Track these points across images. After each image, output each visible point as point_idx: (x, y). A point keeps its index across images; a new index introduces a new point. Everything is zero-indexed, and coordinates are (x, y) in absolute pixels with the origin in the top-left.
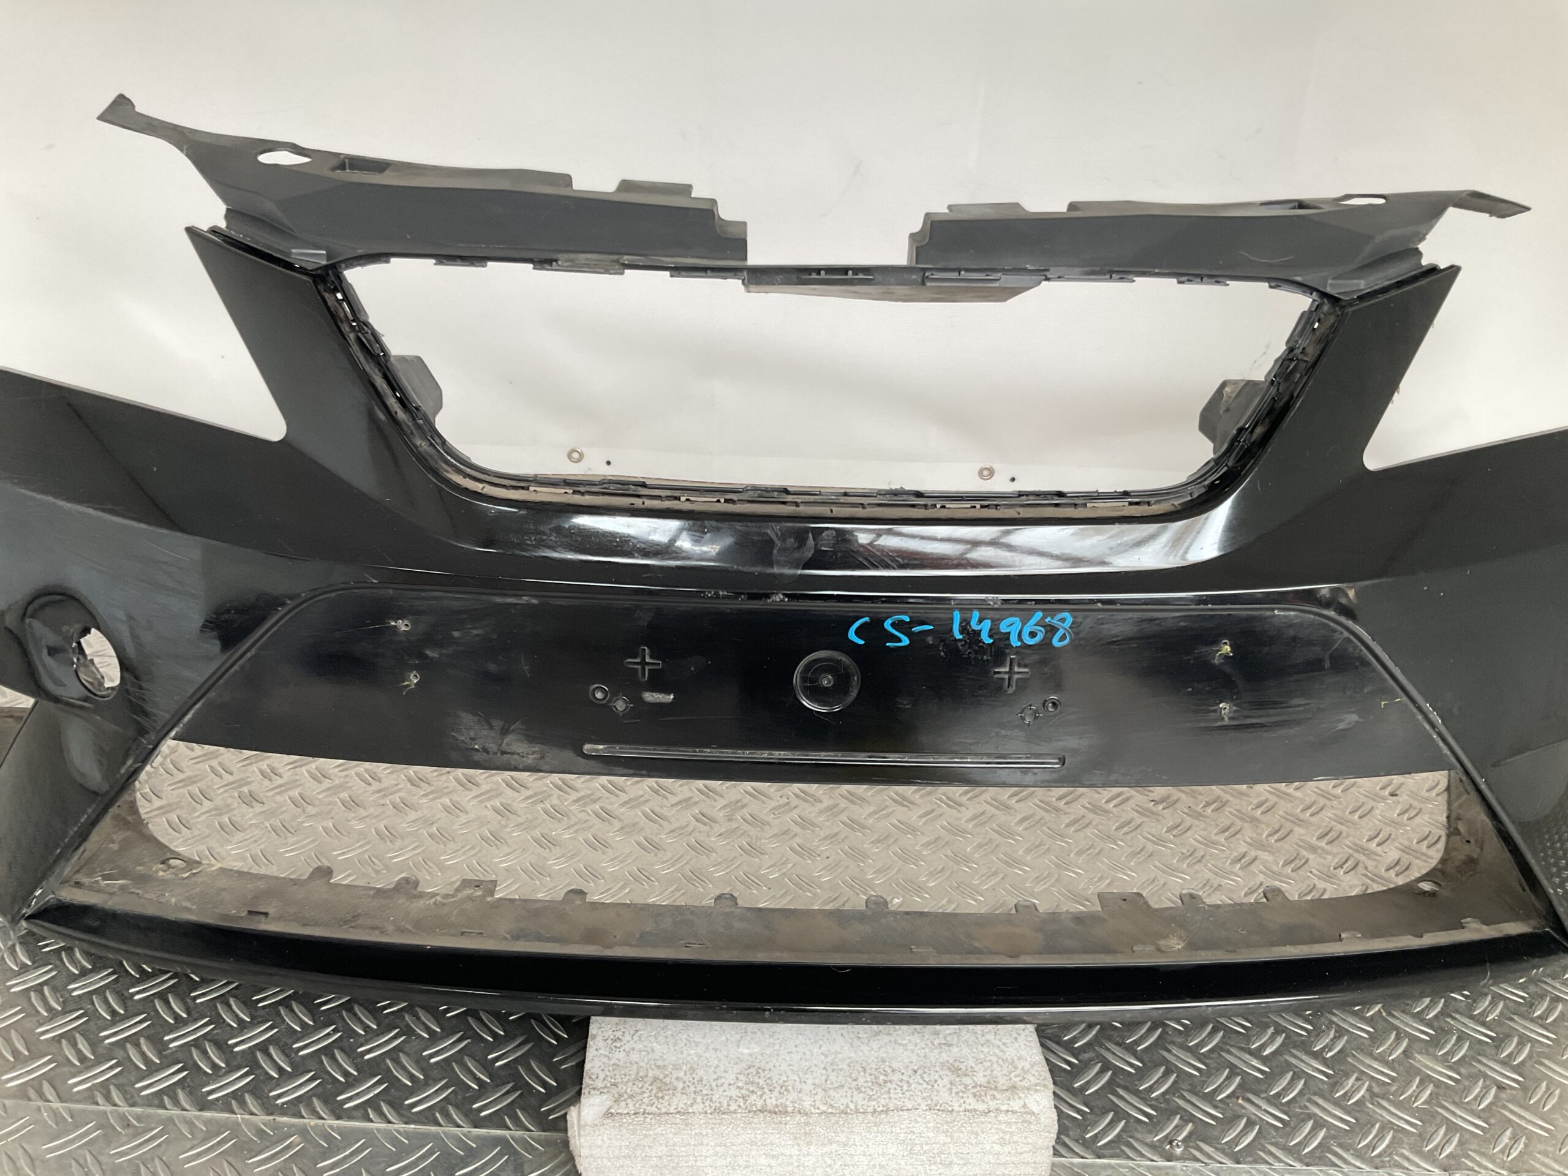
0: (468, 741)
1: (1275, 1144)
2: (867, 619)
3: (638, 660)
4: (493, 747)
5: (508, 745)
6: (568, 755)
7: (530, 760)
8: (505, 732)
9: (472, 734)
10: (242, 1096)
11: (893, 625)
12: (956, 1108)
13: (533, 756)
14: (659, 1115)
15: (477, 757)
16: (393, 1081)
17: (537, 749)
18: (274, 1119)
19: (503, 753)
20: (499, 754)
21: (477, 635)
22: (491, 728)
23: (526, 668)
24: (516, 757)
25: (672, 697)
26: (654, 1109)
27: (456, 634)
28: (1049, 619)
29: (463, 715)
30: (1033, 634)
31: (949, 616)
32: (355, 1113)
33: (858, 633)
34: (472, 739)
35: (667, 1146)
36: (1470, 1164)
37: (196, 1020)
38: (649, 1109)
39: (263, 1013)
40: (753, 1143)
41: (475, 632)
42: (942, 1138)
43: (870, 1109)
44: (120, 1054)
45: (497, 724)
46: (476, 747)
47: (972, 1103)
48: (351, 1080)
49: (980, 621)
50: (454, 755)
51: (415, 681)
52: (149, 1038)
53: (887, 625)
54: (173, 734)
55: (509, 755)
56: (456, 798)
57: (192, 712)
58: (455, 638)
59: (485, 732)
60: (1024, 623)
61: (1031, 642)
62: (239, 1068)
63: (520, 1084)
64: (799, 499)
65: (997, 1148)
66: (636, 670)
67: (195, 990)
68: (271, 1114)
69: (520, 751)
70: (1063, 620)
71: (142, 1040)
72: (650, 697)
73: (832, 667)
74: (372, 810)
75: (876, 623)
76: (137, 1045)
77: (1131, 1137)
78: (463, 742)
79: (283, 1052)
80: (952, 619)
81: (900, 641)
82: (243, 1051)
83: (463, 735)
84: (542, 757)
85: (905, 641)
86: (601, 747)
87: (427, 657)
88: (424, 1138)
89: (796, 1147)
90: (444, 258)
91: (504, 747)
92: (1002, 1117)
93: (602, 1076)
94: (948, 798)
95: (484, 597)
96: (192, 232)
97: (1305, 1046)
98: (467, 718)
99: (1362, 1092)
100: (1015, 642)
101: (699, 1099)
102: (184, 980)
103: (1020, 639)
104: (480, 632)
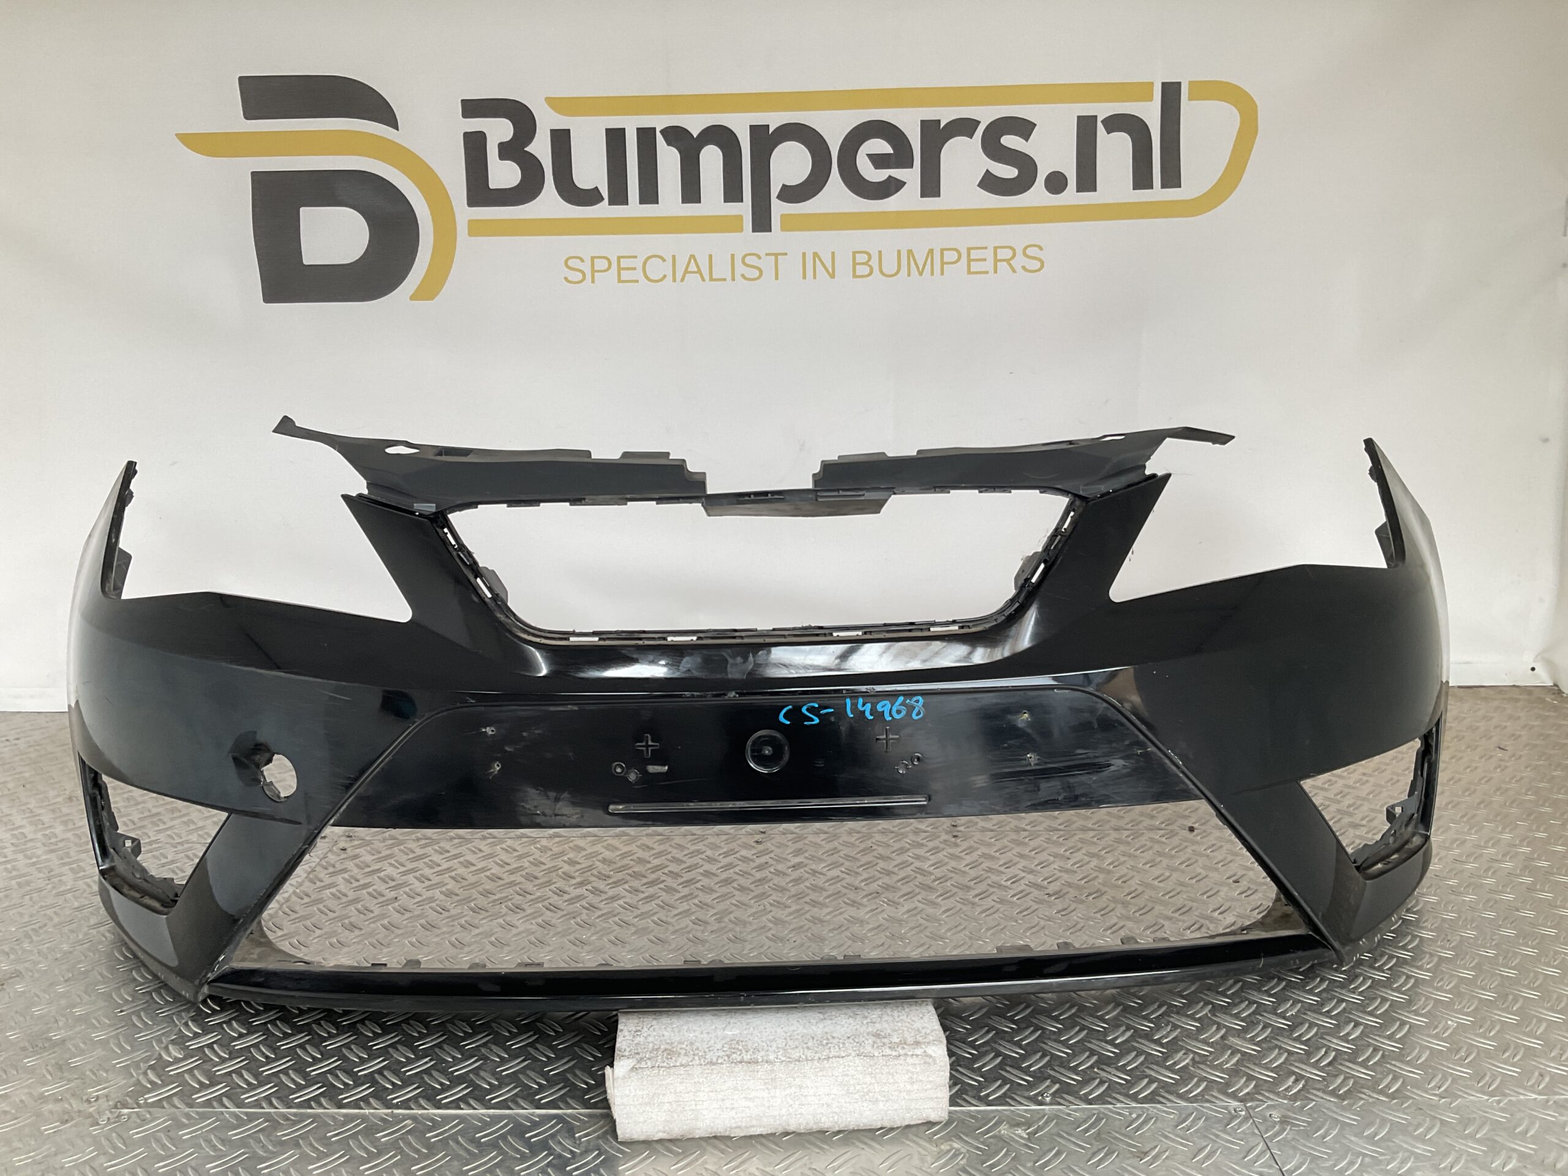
0: (532, 808)
1: (1120, 1093)
2: (790, 707)
3: (644, 744)
4: (548, 812)
5: (559, 809)
6: (600, 813)
7: (574, 819)
8: (557, 800)
9: (535, 803)
10: (368, 1099)
11: (808, 710)
12: (876, 1054)
13: (576, 816)
14: (669, 1068)
15: (539, 820)
16: (477, 1087)
17: (579, 811)
18: (392, 1112)
19: (556, 815)
20: (553, 816)
21: (539, 734)
22: (548, 798)
23: (571, 754)
24: (564, 817)
25: (667, 768)
26: (665, 1064)
27: (525, 734)
28: (909, 701)
29: (529, 789)
30: (899, 712)
31: (843, 702)
32: (450, 1105)
33: (786, 716)
34: (535, 807)
35: (675, 1093)
37: (328, 1059)
38: (662, 1065)
39: (374, 1052)
40: (736, 1089)
41: (537, 732)
42: (868, 1079)
43: (816, 1058)
44: (275, 1080)
45: (552, 794)
46: (538, 812)
47: (888, 1052)
48: (445, 1087)
49: (864, 705)
50: (523, 820)
51: (498, 769)
52: (295, 1070)
53: (804, 710)
54: (332, 821)
55: (560, 817)
56: (508, 919)
57: (347, 804)
58: (524, 737)
59: (544, 802)
60: (892, 706)
61: (897, 717)
62: (363, 1084)
63: (567, 1083)
64: (743, 634)
65: (909, 1087)
66: (642, 751)
67: (325, 1041)
68: (390, 1109)
69: (565, 812)
70: (917, 701)
71: (290, 1072)
72: (652, 769)
73: (771, 741)
75: (797, 709)
76: (287, 1075)
77: (1015, 1094)
78: (529, 809)
79: (394, 1073)
80: (846, 704)
81: (812, 720)
82: (365, 1075)
83: (529, 804)
84: (582, 817)
85: (817, 721)
86: (621, 807)
87: (506, 751)
88: (501, 1118)
89: (766, 1091)
90: (512, 503)
91: (557, 812)
92: (910, 1060)
93: (628, 1050)
95: (543, 708)
96: (346, 498)
97: (1148, 1036)
98: (532, 792)
100: (888, 718)
101: (696, 1058)
102: (316, 1037)
103: (891, 715)
104: (540, 731)
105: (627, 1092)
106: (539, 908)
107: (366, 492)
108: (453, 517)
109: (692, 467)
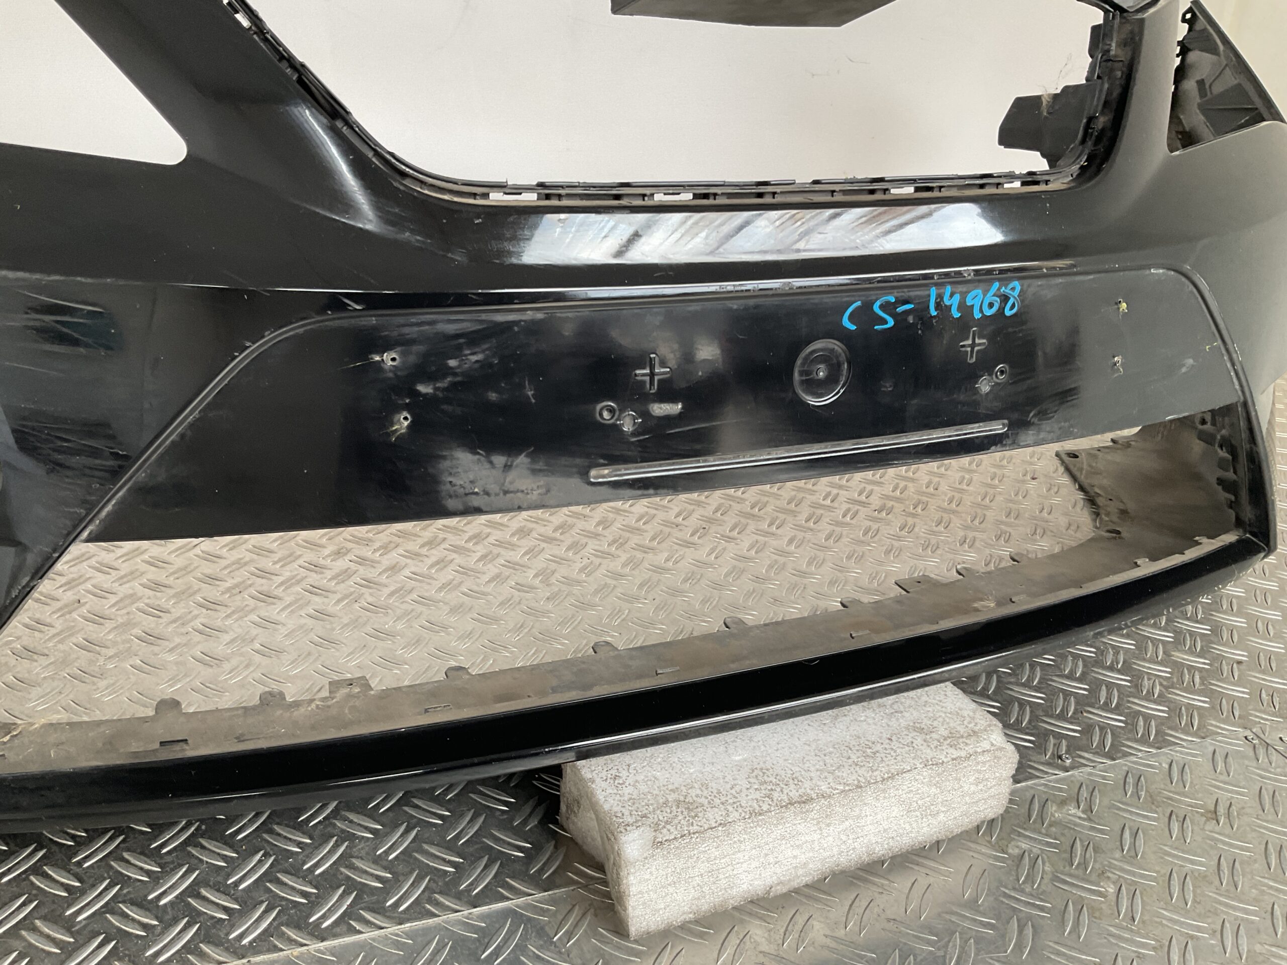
0: (468, 485)
1: (1128, 739)
2: (859, 303)
3: (647, 371)
4: (493, 488)
5: (511, 483)
6: (575, 482)
7: (534, 496)
8: (507, 467)
9: (471, 476)
10: (197, 947)
11: (882, 307)
12: (945, 760)
13: (540, 491)
14: (702, 833)
15: (475, 502)
16: (362, 889)
17: (542, 483)
18: (249, 961)
19: (506, 492)
20: (501, 494)
21: (477, 361)
22: (493, 465)
23: (530, 393)
24: (519, 494)
25: (680, 406)
26: (695, 828)
27: (452, 363)
28: (1003, 288)
29: (461, 455)
30: (991, 305)
31: (927, 293)
32: (338, 930)
33: (851, 318)
34: (471, 482)
35: (708, 862)
36: (1257, 720)
37: (93, 886)
38: (692, 829)
39: (169, 859)
40: (783, 838)
41: (474, 358)
42: (933, 790)
43: (879, 779)
44: (16, 943)
45: (499, 460)
46: (476, 490)
47: (955, 753)
48: (313, 898)
49: (952, 295)
50: (451, 504)
51: (406, 423)
52: (44, 918)
53: (876, 308)
54: (85, 534)
55: (512, 495)
57: (113, 502)
58: (451, 368)
59: (485, 473)
60: (985, 293)
61: (989, 313)
62: (176, 921)
63: (495, 856)
64: (778, 189)
65: (973, 788)
66: (644, 382)
67: (75, 854)
68: (243, 957)
69: (524, 488)
70: (1013, 289)
71: (38, 923)
72: (660, 409)
73: (827, 358)
74: (177, 640)
75: (867, 306)
76: (34, 930)
77: (1030, 761)
78: (462, 486)
79: (218, 890)
80: (929, 296)
81: (886, 322)
82: (171, 903)
83: (462, 479)
84: (548, 491)
85: (891, 323)
86: (606, 472)
87: (419, 394)
89: (818, 832)
91: (507, 486)
92: (981, 758)
93: (627, 813)
94: (722, 536)
95: (484, 317)
98: (466, 458)
99: (1158, 687)
100: (977, 315)
101: (731, 809)
102: (54, 848)
103: (981, 311)
104: (479, 357)
105: (647, 877)
106: (298, 594)
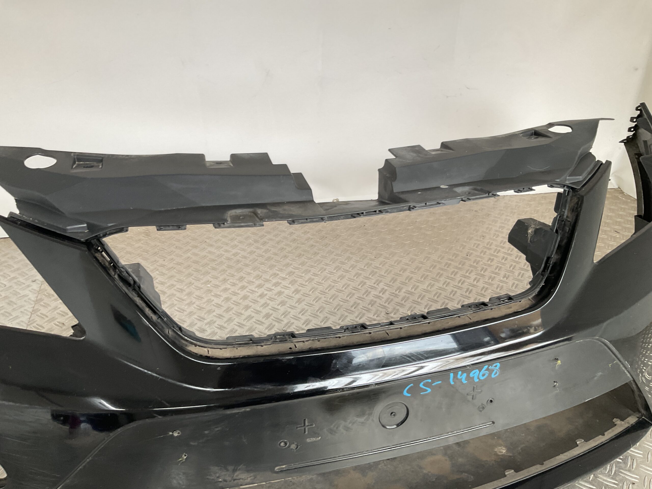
0: (216, 479)
2: (412, 385)
3: (303, 425)
4: (228, 478)
5: (237, 476)
6: (268, 473)
7: (249, 480)
8: (234, 471)
9: (218, 475)
11: (424, 385)
13: (252, 478)
15: (220, 484)
17: (252, 475)
19: (235, 480)
20: (232, 481)
21: (218, 431)
22: (227, 470)
23: (245, 439)
24: (241, 480)
25: (320, 437)
27: (206, 432)
28: (490, 367)
29: (212, 468)
30: (483, 375)
31: (448, 376)
33: (408, 391)
34: (218, 477)
41: (217, 429)
45: (231, 468)
46: (220, 480)
49: (462, 375)
50: (208, 486)
51: (185, 457)
53: (421, 385)
55: (238, 481)
58: (206, 434)
59: (223, 473)
60: (480, 371)
61: (482, 378)
66: (301, 429)
69: (243, 477)
70: (496, 366)
72: (310, 440)
75: (416, 385)
78: (213, 479)
80: (450, 377)
81: (427, 391)
83: (213, 477)
84: (255, 478)
85: (429, 390)
86: (284, 466)
87: (191, 445)
91: (235, 478)
98: (215, 469)
100: (476, 380)
103: (478, 378)
104: (219, 429)
107: (17, 212)
108: (109, 241)
109: (275, 161)
